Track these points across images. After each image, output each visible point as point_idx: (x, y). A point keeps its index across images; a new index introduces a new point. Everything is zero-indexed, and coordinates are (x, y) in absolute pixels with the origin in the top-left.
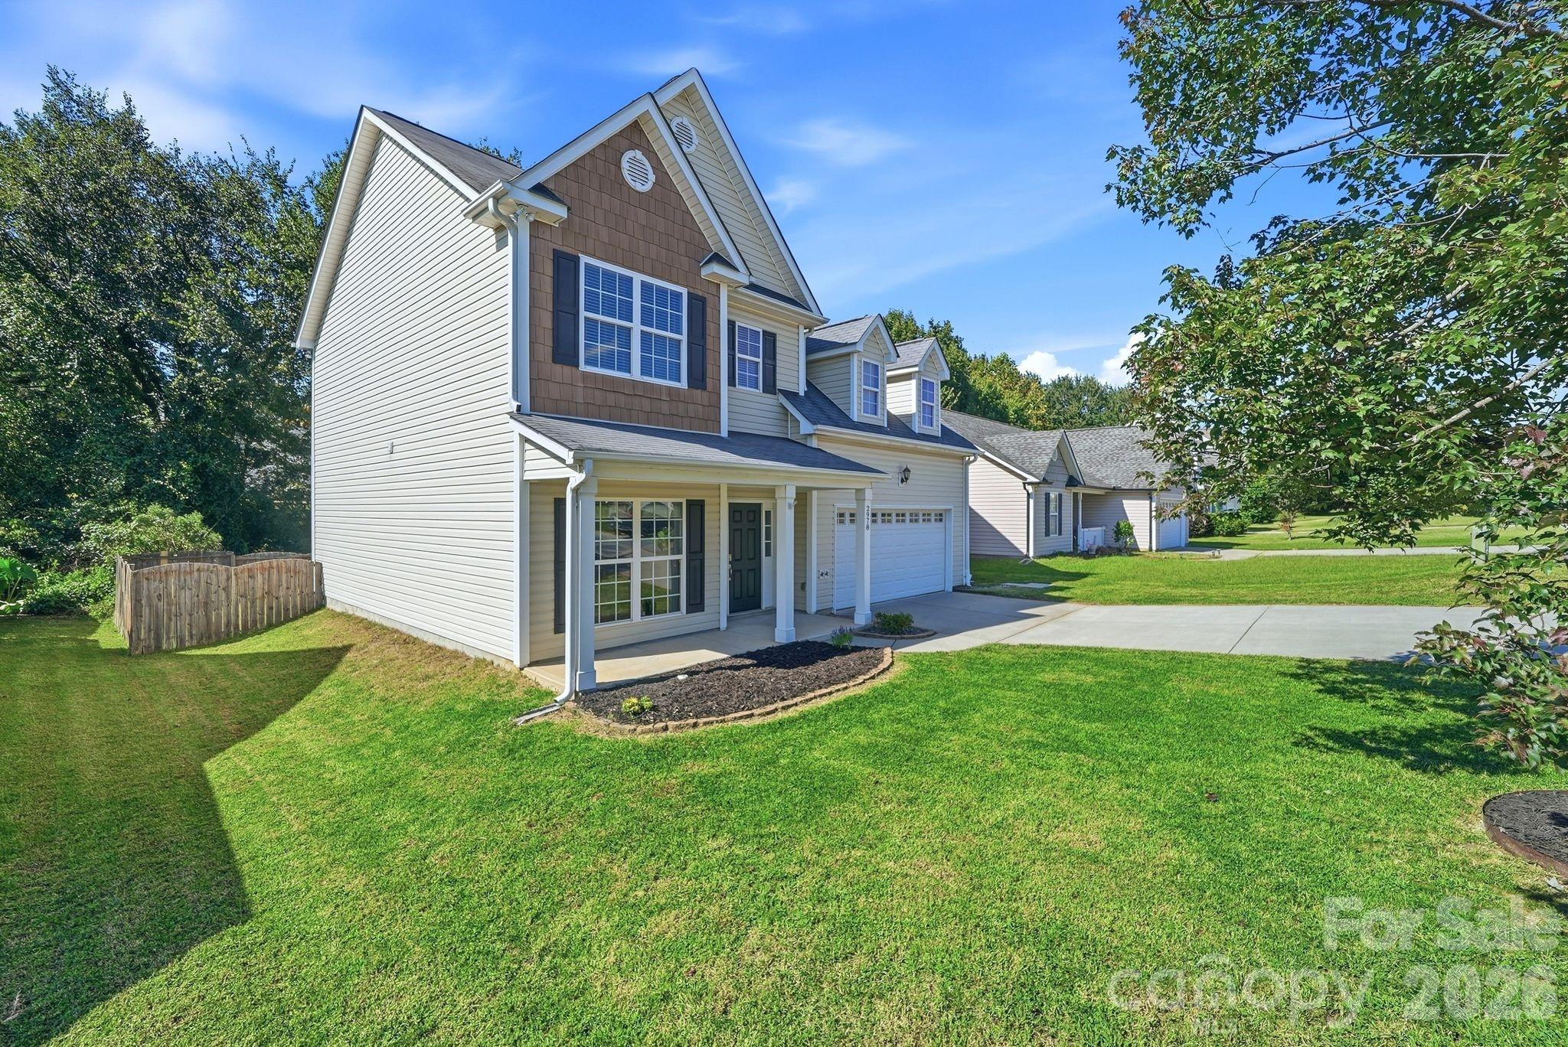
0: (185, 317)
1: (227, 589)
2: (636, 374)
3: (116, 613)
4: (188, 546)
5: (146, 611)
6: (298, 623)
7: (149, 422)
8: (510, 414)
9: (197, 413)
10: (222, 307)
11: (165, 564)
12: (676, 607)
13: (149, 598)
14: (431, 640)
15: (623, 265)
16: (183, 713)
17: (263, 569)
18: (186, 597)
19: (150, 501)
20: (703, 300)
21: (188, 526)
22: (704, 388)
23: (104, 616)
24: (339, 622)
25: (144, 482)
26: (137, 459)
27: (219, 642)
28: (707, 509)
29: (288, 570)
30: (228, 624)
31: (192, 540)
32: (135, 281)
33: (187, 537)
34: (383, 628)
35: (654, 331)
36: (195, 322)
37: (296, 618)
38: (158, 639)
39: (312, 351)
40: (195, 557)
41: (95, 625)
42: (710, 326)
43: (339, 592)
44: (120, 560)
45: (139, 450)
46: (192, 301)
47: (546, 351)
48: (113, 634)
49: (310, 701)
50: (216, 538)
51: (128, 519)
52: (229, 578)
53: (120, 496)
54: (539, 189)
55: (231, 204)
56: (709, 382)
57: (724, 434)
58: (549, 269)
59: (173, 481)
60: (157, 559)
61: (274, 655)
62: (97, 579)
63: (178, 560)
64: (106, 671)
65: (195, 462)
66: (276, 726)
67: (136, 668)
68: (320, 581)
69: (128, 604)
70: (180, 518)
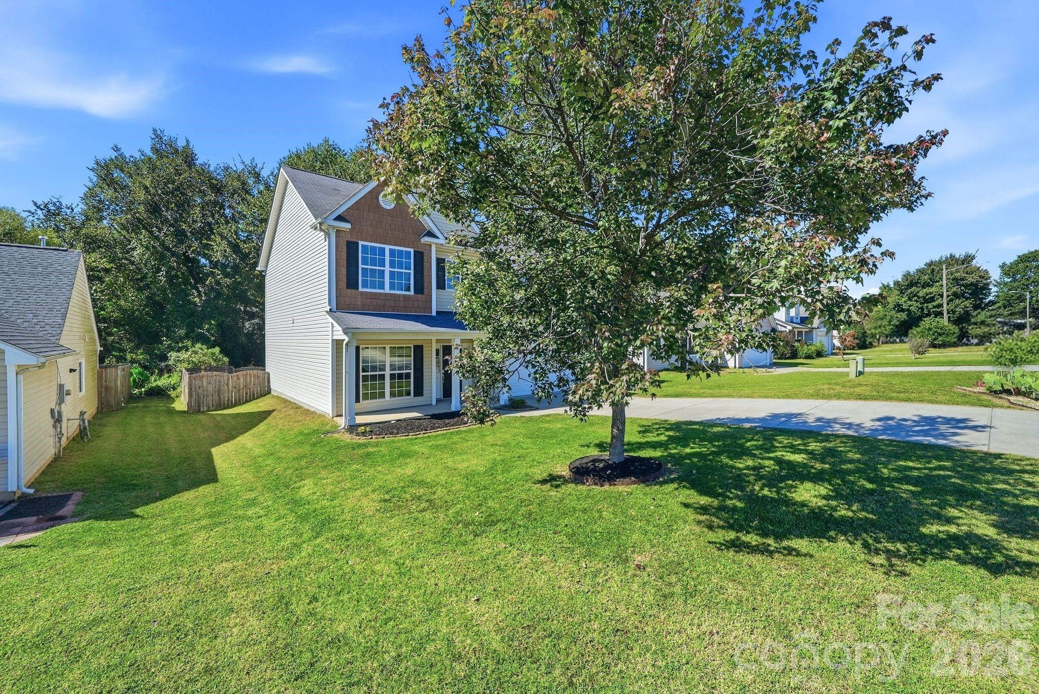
0: (213, 250)
1: (228, 384)
2: (387, 290)
3: (182, 395)
4: (213, 364)
5: (194, 394)
6: (258, 400)
7: (197, 300)
8: (327, 312)
9: (219, 295)
10: (229, 243)
11: (203, 372)
12: (408, 394)
13: (195, 388)
14: (306, 407)
15: (380, 243)
16: (206, 434)
17: (243, 375)
18: (210, 388)
19: (197, 341)
20: (422, 253)
21: (213, 354)
22: (423, 293)
23: (177, 397)
24: (274, 400)
25: (194, 331)
26: (191, 319)
27: (225, 408)
28: (424, 349)
29: (254, 376)
30: (228, 401)
31: (215, 360)
32: (190, 232)
33: (213, 359)
34: (291, 402)
35: (396, 270)
36: (217, 251)
37: (258, 398)
38: (199, 406)
39: (265, 271)
40: (216, 369)
41: (173, 400)
42: (426, 264)
43: (277, 386)
44: (184, 370)
45: (192, 315)
46: (216, 241)
47: (343, 284)
48: (181, 404)
49: (255, 430)
50: (226, 359)
51: (187, 350)
52: (228, 379)
53: (184, 338)
54: (340, 218)
55: (234, 190)
56: (426, 291)
57: (434, 314)
58: (345, 250)
59: (208, 330)
60: (199, 370)
61: (245, 414)
62: (174, 379)
63: (209, 370)
64: (178, 419)
65: (218, 320)
66: (239, 438)
67: (190, 418)
68: (269, 381)
69: (187, 391)
70: (210, 350)
